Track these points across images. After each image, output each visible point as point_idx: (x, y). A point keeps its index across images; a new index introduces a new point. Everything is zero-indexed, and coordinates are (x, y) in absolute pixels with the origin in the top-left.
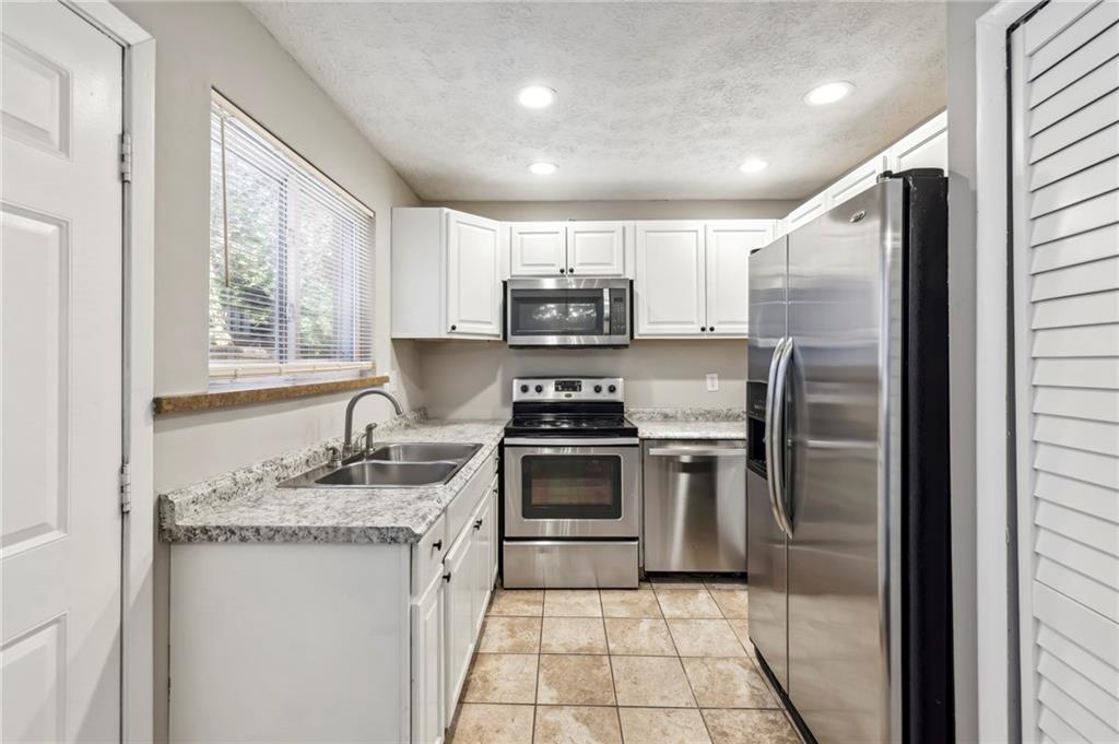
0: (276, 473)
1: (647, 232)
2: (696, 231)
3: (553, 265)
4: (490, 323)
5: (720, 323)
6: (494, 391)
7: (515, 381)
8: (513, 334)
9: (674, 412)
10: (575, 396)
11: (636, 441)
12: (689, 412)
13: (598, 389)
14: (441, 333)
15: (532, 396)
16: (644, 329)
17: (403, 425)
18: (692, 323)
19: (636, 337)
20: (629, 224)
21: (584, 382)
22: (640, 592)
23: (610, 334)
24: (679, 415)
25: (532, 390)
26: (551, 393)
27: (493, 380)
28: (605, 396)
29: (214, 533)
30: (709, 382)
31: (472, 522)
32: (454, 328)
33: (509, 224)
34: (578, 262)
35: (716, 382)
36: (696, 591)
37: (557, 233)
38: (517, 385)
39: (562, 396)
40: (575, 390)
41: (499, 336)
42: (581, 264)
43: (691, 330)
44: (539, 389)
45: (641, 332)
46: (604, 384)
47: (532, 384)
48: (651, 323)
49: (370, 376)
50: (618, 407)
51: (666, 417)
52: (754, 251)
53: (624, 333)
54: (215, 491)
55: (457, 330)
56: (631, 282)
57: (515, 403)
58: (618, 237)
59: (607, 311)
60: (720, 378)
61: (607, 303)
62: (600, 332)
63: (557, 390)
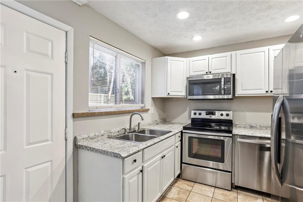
0: (108, 134)
1: (241, 55)
2: (264, 52)
3: (204, 71)
4: (182, 92)
6: (186, 113)
7: (192, 111)
8: (189, 95)
9: (255, 125)
10: (213, 117)
11: (231, 135)
12: (263, 125)
13: (222, 115)
14: (165, 96)
15: (198, 116)
16: (239, 92)
17: (155, 123)
18: (262, 89)
19: (236, 95)
20: (233, 53)
21: (217, 112)
22: (231, 192)
23: (224, 94)
24: (258, 126)
25: (198, 114)
26: (204, 116)
27: (186, 110)
28: (224, 117)
29: (83, 147)
31: (161, 155)
32: (169, 94)
33: (189, 59)
34: (213, 69)
36: (257, 198)
37: (205, 59)
38: (193, 112)
39: (208, 117)
40: (213, 115)
41: (185, 96)
42: (214, 70)
44: (200, 114)
45: (238, 93)
46: (224, 113)
47: (198, 112)
48: (242, 90)
49: (144, 108)
51: (252, 127)
52: (275, 57)
53: (230, 94)
54: (89, 137)
55: (170, 94)
56: (234, 75)
57: (192, 118)
58: (229, 58)
59: (222, 86)
61: (223, 83)
62: (221, 94)
63: (207, 114)
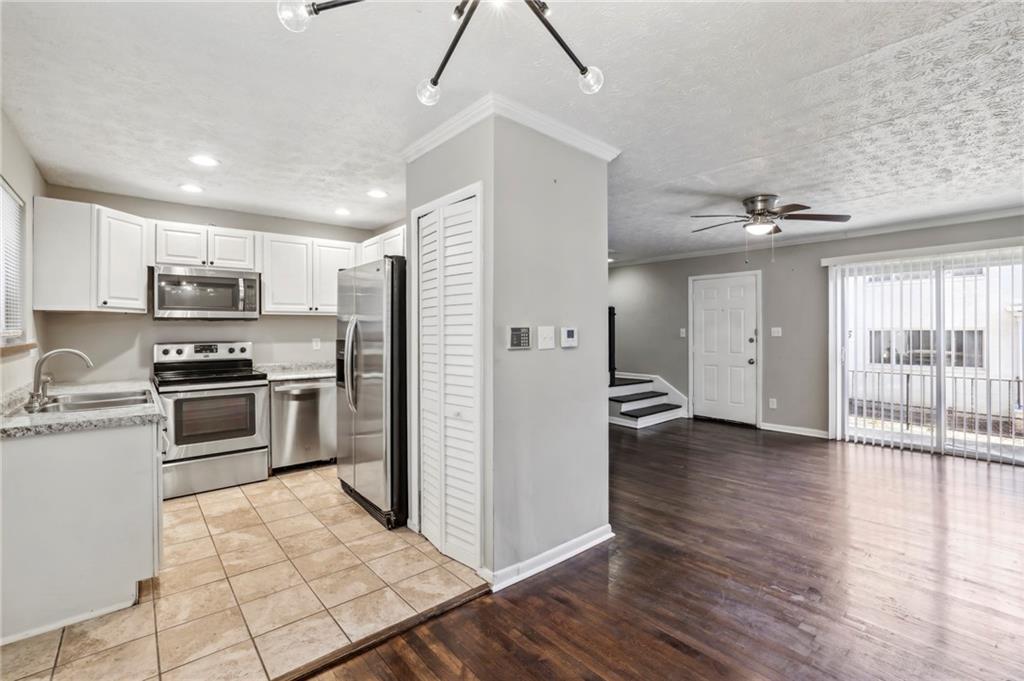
1: (270, 241)
2: (306, 245)
3: (196, 258)
4: (137, 300)
5: (321, 305)
7: (156, 347)
8: (159, 309)
9: (289, 365)
10: (212, 356)
11: (265, 382)
12: (301, 364)
13: (231, 351)
14: (92, 306)
15: (173, 357)
16: (269, 307)
18: (303, 304)
19: (263, 313)
20: (258, 234)
21: (220, 346)
23: (244, 310)
24: (294, 367)
25: (173, 353)
26: (190, 355)
28: (237, 355)
30: (314, 344)
32: (105, 303)
33: (154, 221)
34: (217, 257)
35: (319, 344)
37: (199, 233)
38: (158, 350)
39: (200, 357)
40: (212, 351)
41: (146, 310)
42: (219, 259)
43: (302, 309)
44: (179, 352)
45: (268, 309)
46: (237, 346)
47: (173, 349)
48: (275, 304)
49: (18, 343)
50: (248, 363)
51: (284, 368)
52: (341, 270)
53: (255, 310)
55: (108, 305)
56: (260, 274)
57: (155, 364)
58: (249, 242)
59: (242, 295)
60: (322, 341)
61: (242, 289)
62: (237, 309)
63: (196, 352)
